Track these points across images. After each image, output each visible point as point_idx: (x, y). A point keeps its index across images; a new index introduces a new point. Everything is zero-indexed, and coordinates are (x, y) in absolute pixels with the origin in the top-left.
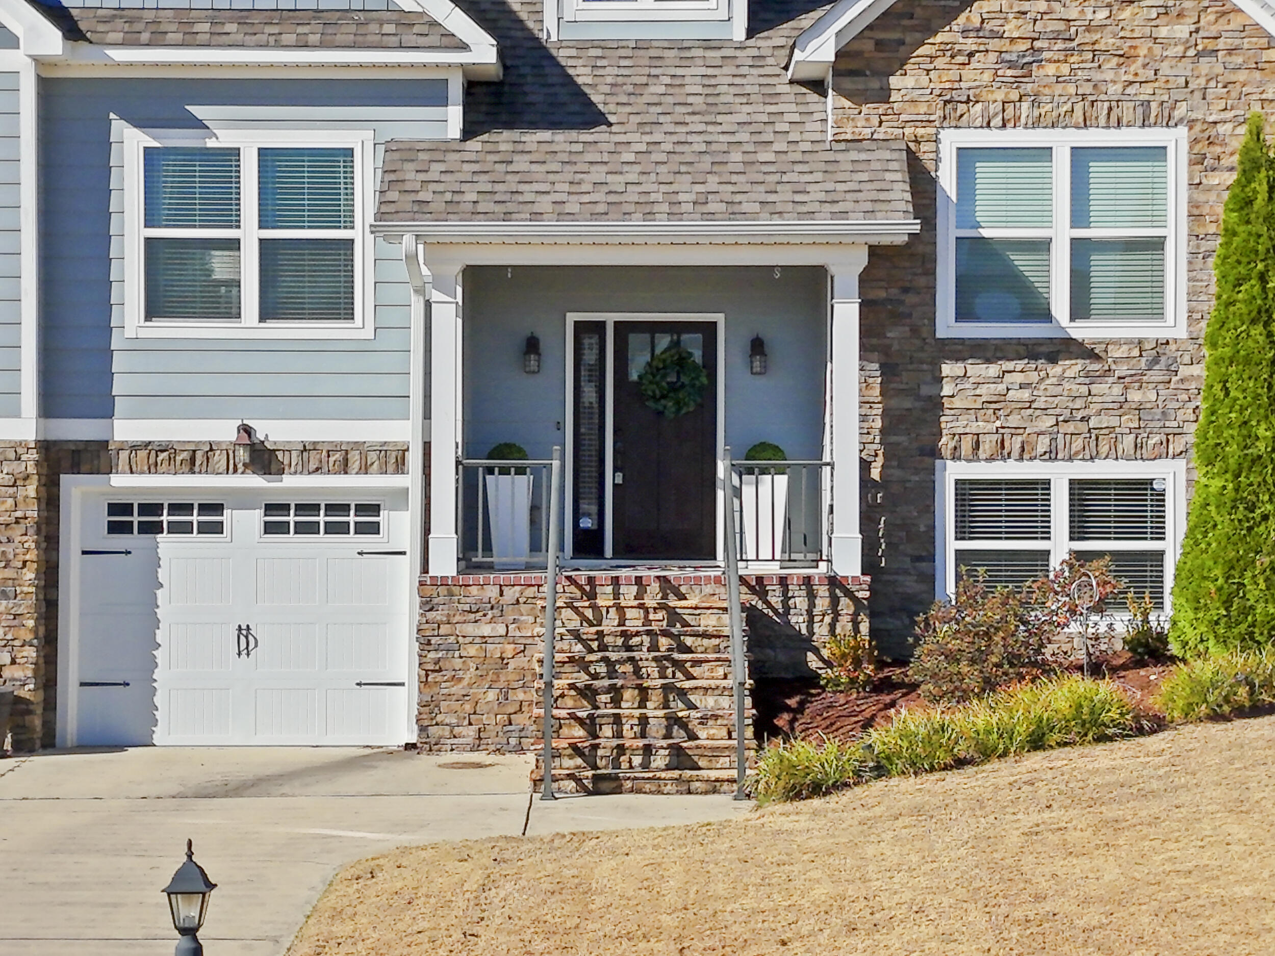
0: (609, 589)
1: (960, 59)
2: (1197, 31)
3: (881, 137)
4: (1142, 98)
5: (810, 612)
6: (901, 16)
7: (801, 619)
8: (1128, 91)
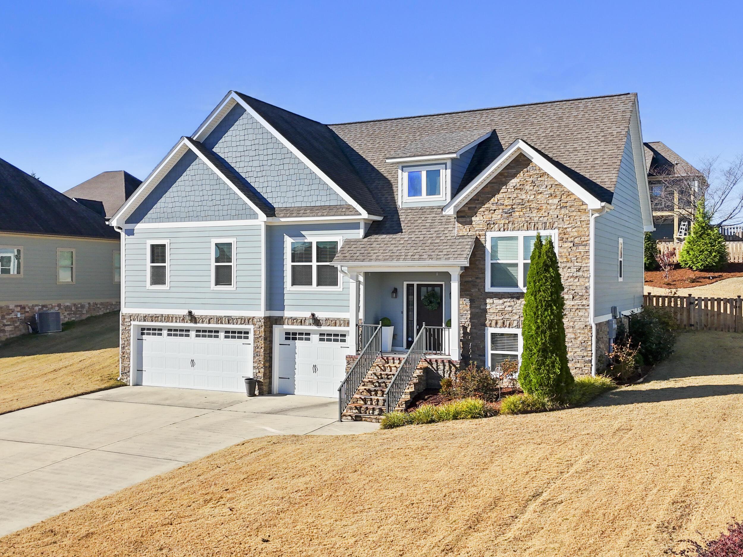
0: (392, 361)
1: (491, 212)
2: (561, 201)
3: (470, 234)
4: (544, 221)
5: (444, 370)
6: (475, 200)
7: (441, 372)
8: (540, 219)
